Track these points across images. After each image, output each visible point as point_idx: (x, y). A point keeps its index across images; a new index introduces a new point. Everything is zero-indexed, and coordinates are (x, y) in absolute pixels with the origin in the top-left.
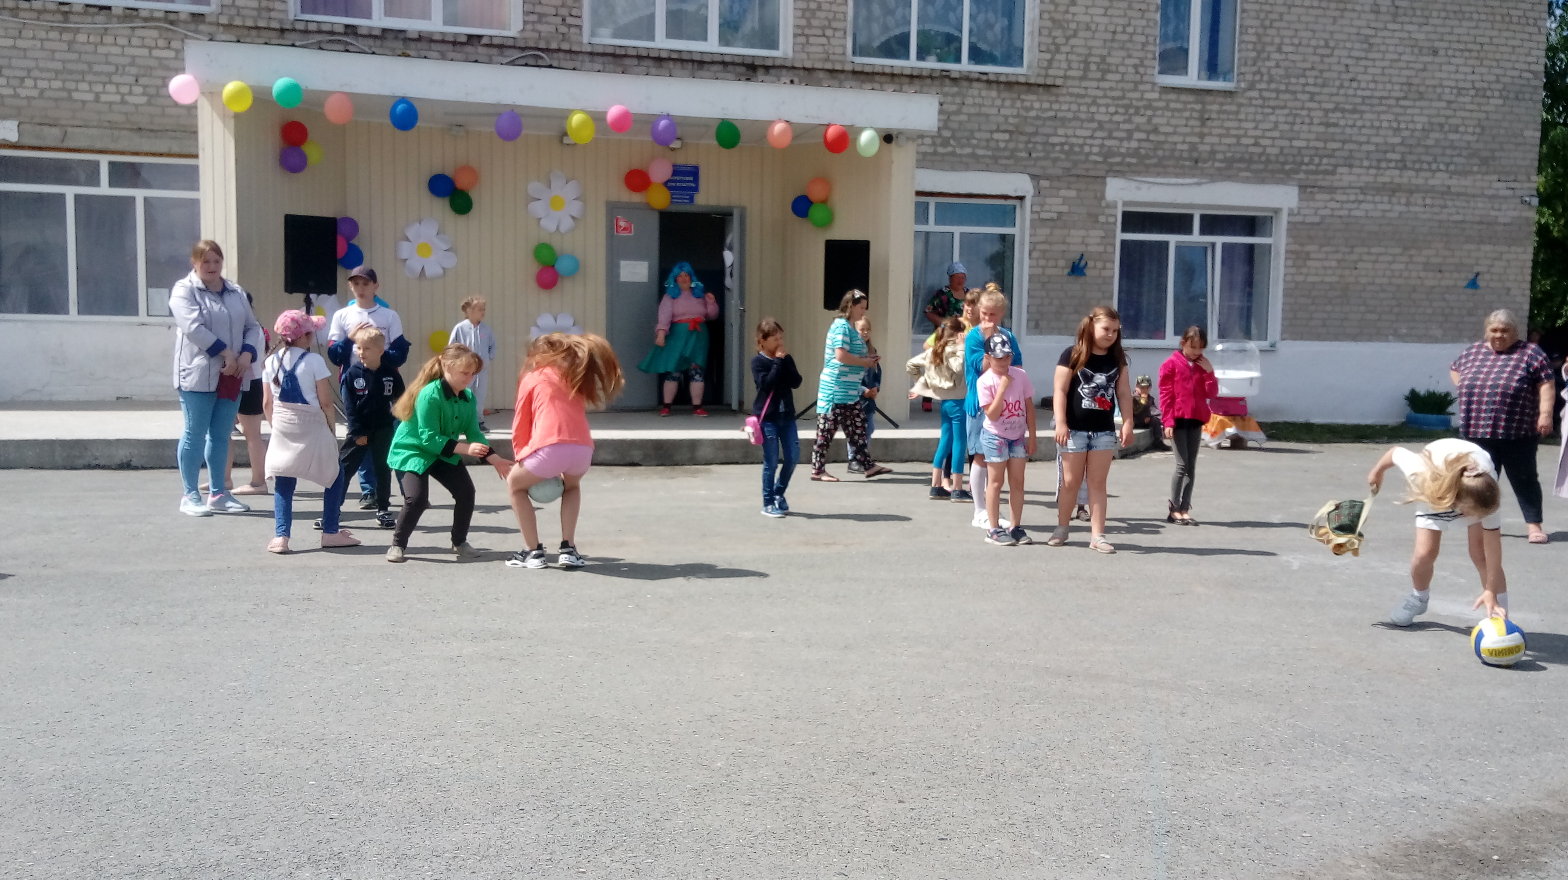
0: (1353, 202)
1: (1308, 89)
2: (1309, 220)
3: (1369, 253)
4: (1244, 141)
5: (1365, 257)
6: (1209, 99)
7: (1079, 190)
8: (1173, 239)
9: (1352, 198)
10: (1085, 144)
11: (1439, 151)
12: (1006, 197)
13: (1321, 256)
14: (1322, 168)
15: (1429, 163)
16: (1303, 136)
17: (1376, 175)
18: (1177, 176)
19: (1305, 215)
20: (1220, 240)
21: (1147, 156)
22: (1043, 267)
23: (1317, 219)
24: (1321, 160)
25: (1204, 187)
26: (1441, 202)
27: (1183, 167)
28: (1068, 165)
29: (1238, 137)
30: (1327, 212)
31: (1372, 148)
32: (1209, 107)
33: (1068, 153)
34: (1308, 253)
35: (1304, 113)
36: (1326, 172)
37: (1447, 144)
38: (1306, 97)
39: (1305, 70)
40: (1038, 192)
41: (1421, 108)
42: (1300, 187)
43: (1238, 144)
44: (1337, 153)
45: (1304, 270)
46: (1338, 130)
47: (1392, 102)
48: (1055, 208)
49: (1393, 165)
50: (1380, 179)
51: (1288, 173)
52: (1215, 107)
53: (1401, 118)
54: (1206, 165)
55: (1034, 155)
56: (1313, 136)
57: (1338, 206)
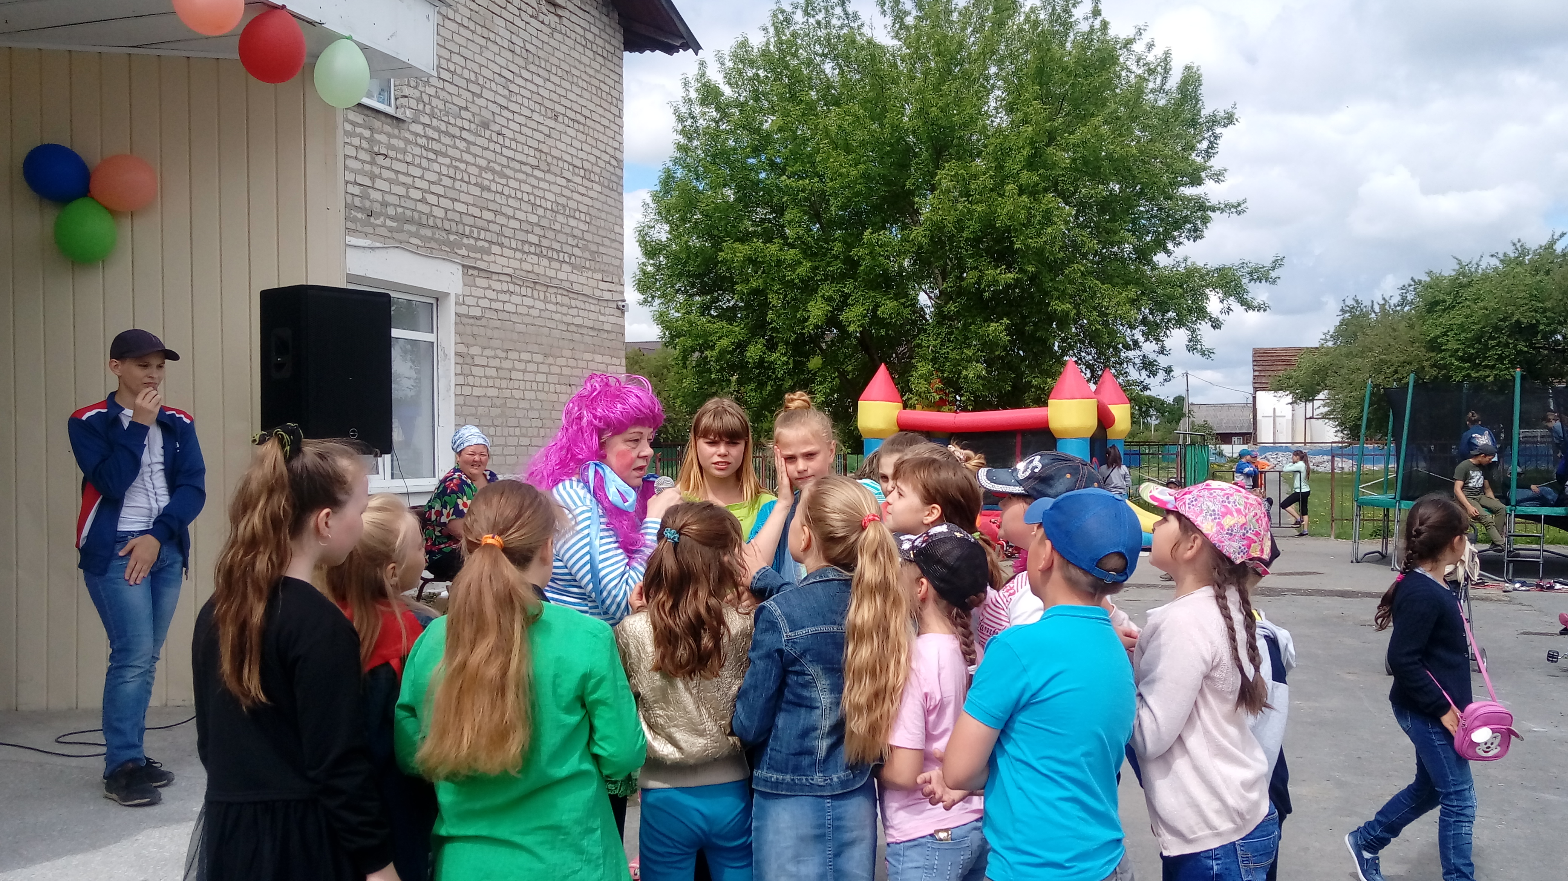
0: (505, 292)
1: (465, 134)
2: (471, 312)
3: (520, 361)
4: (413, 193)
5: (517, 365)
6: (377, 124)
9: (505, 287)
11: (562, 238)
13: (484, 361)
14: (480, 243)
15: (558, 252)
16: (464, 197)
17: (521, 260)
19: (469, 306)
23: (477, 312)
24: (479, 233)
26: (566, 300)
27: (356, 220)
29: (407, 186)
30: (484, 303)
31: (516, 225)
32: (377, 136)
34: (473, 357)
35: (462, 166)
36: (483, 250)
37: (567, 230)
38: (462, 145)
39: (461, 108)
41: (550, 183)
42: (463, 266)
43: (408, 197)
44: (493, 227)
45: (470, 380)
46: (490, 196)
47: (528, 169)
49: (532, 249)
50: (524, 266)
51: (453, 246)
52: (382, 138)
53: (536, 192)
54: (378, 222)
56: (470, 200)
57: (493, 295)
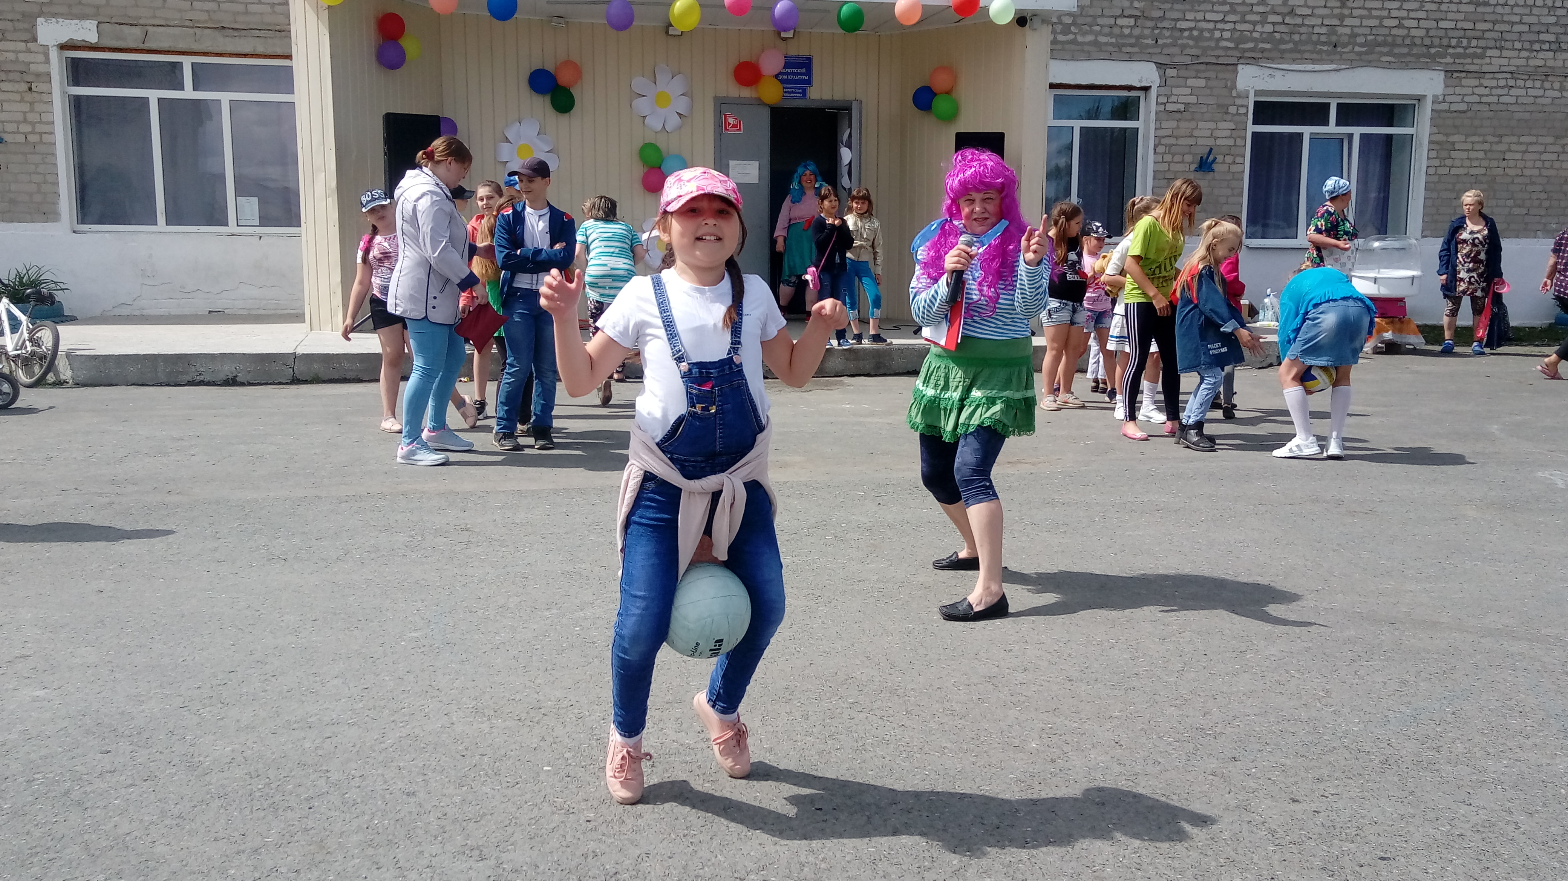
0: (1502, 87)
2: (1454, 107)
3: (1519, 143)
4: (1388, 23)
5: (1514, 147)
7: (1208, 79)
8: (1307, 131)
9: (1502, 83)
10: (1215, 29)
12: (1130, 88)
13: (1468, 146)
14: (1471, 50)
16: (1450, 16)
17: (1528, 58)
18: (1314, 61)
19: (1450, 103)
20: (1357, 131)
21: (1282, 41)
22: (1169, 163)
23: (1463, 107)
24: (1469, 43)
25: (1343, 73)
27: (1320, 52)
28: (1194, 51)
29: (1381, 18)
30: (1473, 99)
31: (1525, 28)
33: (1197, 39)
34: (1453, 143)
36: (1475, 56)
40: (1164, 83)
42: (1446, 72)
43: (1381, 26)
44: (1487, 35)
45: (1448, 162)
46: (1489, 9)
48: (1182, 99)
49: (1546, 46)
50: (1532, 62)
51: (1433, 57)
54: (1345, 50)
55: (1160, 42)
56: (1461, 16)
57: (1487, 92)
